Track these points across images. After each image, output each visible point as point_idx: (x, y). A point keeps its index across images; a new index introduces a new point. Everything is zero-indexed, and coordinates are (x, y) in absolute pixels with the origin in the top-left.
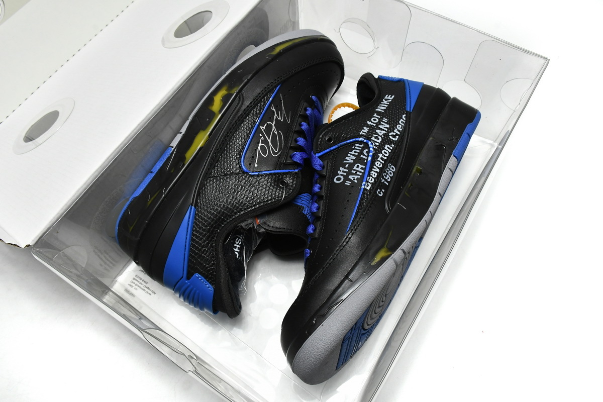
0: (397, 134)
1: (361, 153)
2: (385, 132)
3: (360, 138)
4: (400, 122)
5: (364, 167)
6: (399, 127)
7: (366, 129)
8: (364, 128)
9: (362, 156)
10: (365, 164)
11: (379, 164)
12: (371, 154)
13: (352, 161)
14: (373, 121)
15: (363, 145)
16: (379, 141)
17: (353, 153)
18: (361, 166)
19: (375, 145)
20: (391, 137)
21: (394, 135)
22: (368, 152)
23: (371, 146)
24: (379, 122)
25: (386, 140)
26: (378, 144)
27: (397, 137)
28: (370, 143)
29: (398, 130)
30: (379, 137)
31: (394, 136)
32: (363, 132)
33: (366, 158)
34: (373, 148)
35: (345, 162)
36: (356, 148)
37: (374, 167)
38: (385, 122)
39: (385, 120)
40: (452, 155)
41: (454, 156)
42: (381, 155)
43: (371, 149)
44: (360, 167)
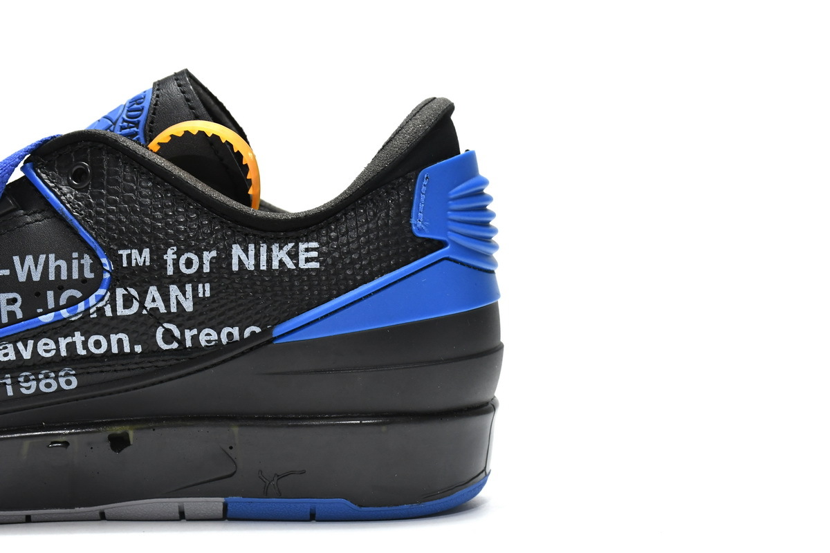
0: (181, 342)
1: (59, 287)
2: (163, 310)
3: (108, 257)
4: (226, 330)
5: (20, 315)
6: (207, 336)
7: (142, 258)
8: (146, 252)
9: (50, 294)
10: (30, 314)
11: (46, 347)
12: (64, 313)
13: (22, 277)
14: (183, 260)
15: (91, 276)
16: (121, 311)
17: (52, 265)
18: (16, 308)
19: (100, 311)
20: (160, 331)
21: (173, 336)
22: (72, 302)
23: (92, 300)
24: (190, 279)
25: (142, 325)
26: (109, 313)
27: (175, 345)
28: (101, 292)
29: (195, 338)
30: (136, 305)
31: (169, 336)
32: (129, 256)
33: (51, 305)
34: (88, 309)
35: (16, 259)
36: (75, 264)
37: (31, 343)
38: (195, 295)
39: (205, 290)
40: (222, 500)
41: (225, 505)
42: (78, 338)
43: (81, 307)
44: (11, 308)
